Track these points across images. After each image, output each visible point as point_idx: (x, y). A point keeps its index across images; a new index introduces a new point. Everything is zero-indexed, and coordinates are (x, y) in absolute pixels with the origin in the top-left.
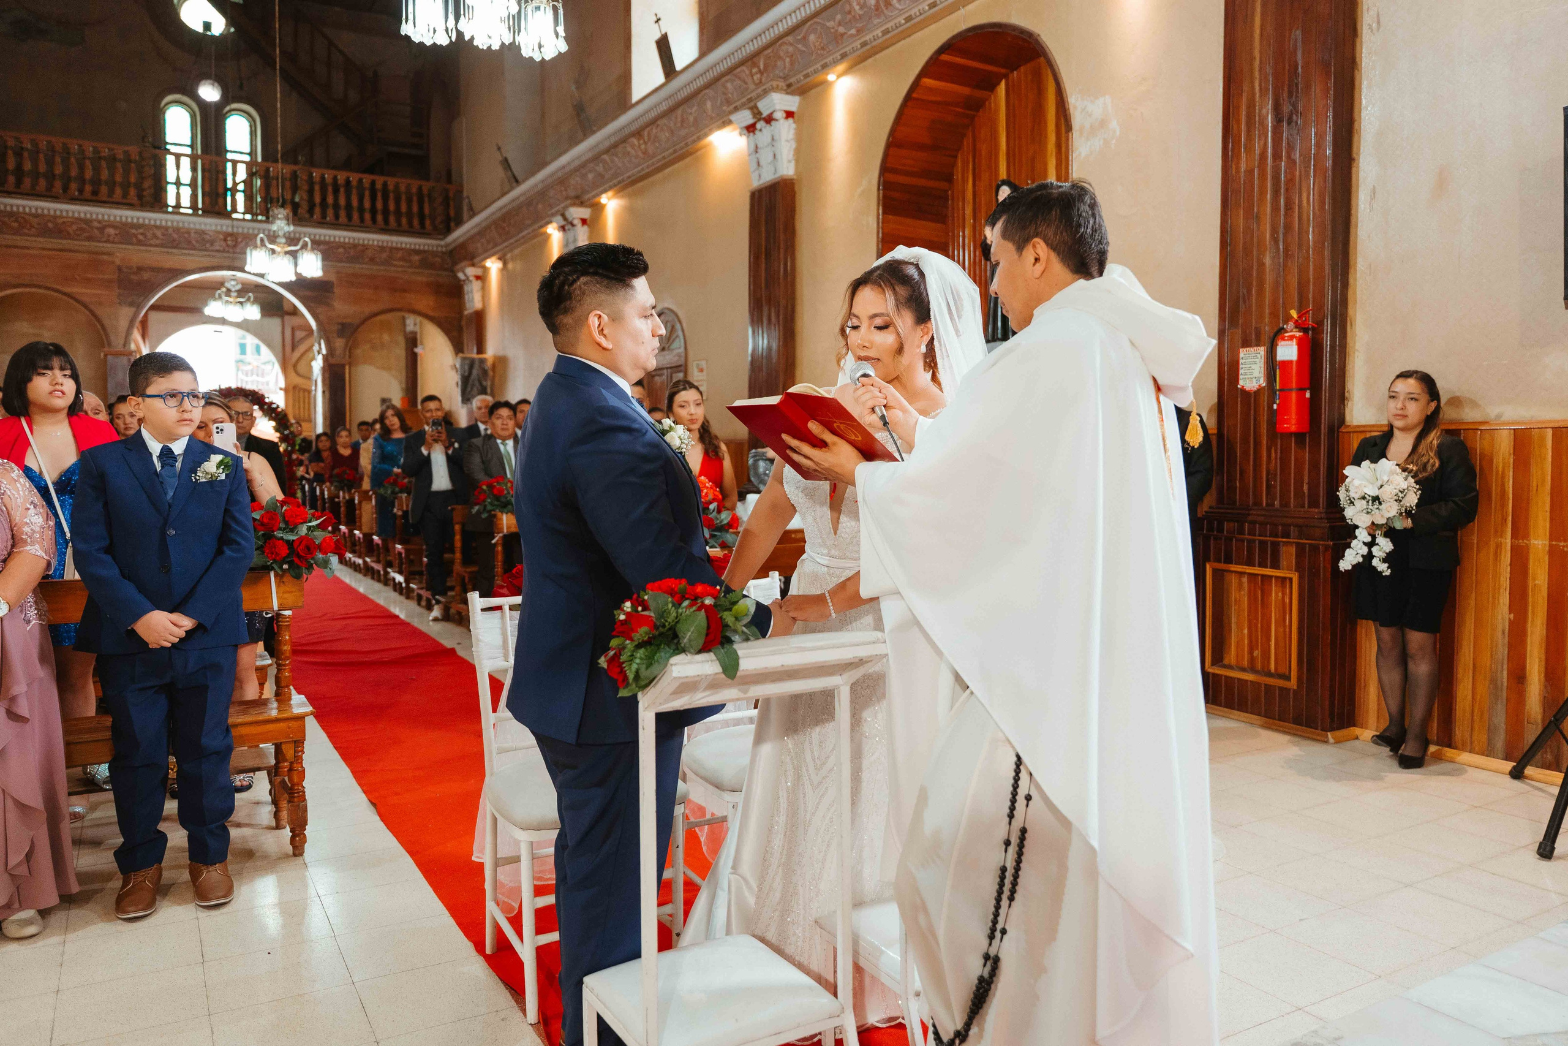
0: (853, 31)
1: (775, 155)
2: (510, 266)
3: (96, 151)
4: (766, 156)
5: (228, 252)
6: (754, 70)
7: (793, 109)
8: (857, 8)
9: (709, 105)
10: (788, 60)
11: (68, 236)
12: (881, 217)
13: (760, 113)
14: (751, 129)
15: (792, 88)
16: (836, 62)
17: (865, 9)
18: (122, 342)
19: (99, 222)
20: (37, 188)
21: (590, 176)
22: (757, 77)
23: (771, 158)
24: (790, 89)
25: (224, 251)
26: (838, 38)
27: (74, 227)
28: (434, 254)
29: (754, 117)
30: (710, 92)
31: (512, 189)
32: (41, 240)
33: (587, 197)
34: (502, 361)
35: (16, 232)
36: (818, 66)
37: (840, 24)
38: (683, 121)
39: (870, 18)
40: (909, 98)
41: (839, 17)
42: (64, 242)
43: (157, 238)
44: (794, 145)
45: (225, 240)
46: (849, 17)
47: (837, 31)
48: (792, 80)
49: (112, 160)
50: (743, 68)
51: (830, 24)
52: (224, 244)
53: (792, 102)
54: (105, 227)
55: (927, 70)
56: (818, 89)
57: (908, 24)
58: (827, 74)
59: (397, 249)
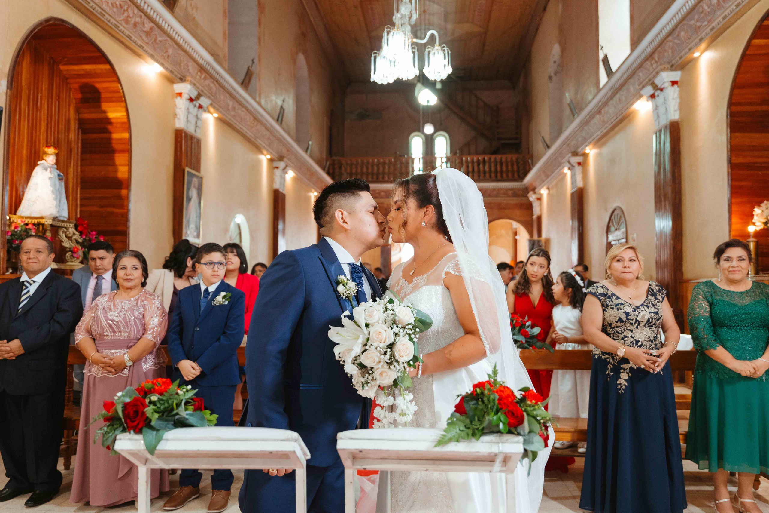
0: (706, 23)
1: (666, 109)
2: (551, 191)
3: (378, 161)
4: (662, 110)
6: (653, 62)
7: (677, 79)
8: (706, 8)
9: (632, 88)
10: (670, 51)
12: (729, 135)
13: (657, 86)
14: (653, 96)
15: (674, 67)
16: (697, 45)
17: (712, 7)
21: (580, 139)
22: (655, 65)
23: (664, 111)
24: (673, 68)
26: (697, 29)
28: (519, 190)
29: (654, 89)
30: (631, 81)
31: (546, 152)
33: (579, 150)
34: (548, 241)
36: (687, 50)
37: (697, 21)
38: (620, 100)
39: (715, 11)
40: (744, 56)
41: (696, 17)
44: (678, 100)
46: (702, 15)
47: (696, 25)
48: (673, 62)
49: (384, 163)
50: (648, 63)
51: (692, 22)
53: (676, 75)
55: (755, 35)
56: (691, 64)
57: (739, 8)
58: (694, 53)
59: (501, 189)
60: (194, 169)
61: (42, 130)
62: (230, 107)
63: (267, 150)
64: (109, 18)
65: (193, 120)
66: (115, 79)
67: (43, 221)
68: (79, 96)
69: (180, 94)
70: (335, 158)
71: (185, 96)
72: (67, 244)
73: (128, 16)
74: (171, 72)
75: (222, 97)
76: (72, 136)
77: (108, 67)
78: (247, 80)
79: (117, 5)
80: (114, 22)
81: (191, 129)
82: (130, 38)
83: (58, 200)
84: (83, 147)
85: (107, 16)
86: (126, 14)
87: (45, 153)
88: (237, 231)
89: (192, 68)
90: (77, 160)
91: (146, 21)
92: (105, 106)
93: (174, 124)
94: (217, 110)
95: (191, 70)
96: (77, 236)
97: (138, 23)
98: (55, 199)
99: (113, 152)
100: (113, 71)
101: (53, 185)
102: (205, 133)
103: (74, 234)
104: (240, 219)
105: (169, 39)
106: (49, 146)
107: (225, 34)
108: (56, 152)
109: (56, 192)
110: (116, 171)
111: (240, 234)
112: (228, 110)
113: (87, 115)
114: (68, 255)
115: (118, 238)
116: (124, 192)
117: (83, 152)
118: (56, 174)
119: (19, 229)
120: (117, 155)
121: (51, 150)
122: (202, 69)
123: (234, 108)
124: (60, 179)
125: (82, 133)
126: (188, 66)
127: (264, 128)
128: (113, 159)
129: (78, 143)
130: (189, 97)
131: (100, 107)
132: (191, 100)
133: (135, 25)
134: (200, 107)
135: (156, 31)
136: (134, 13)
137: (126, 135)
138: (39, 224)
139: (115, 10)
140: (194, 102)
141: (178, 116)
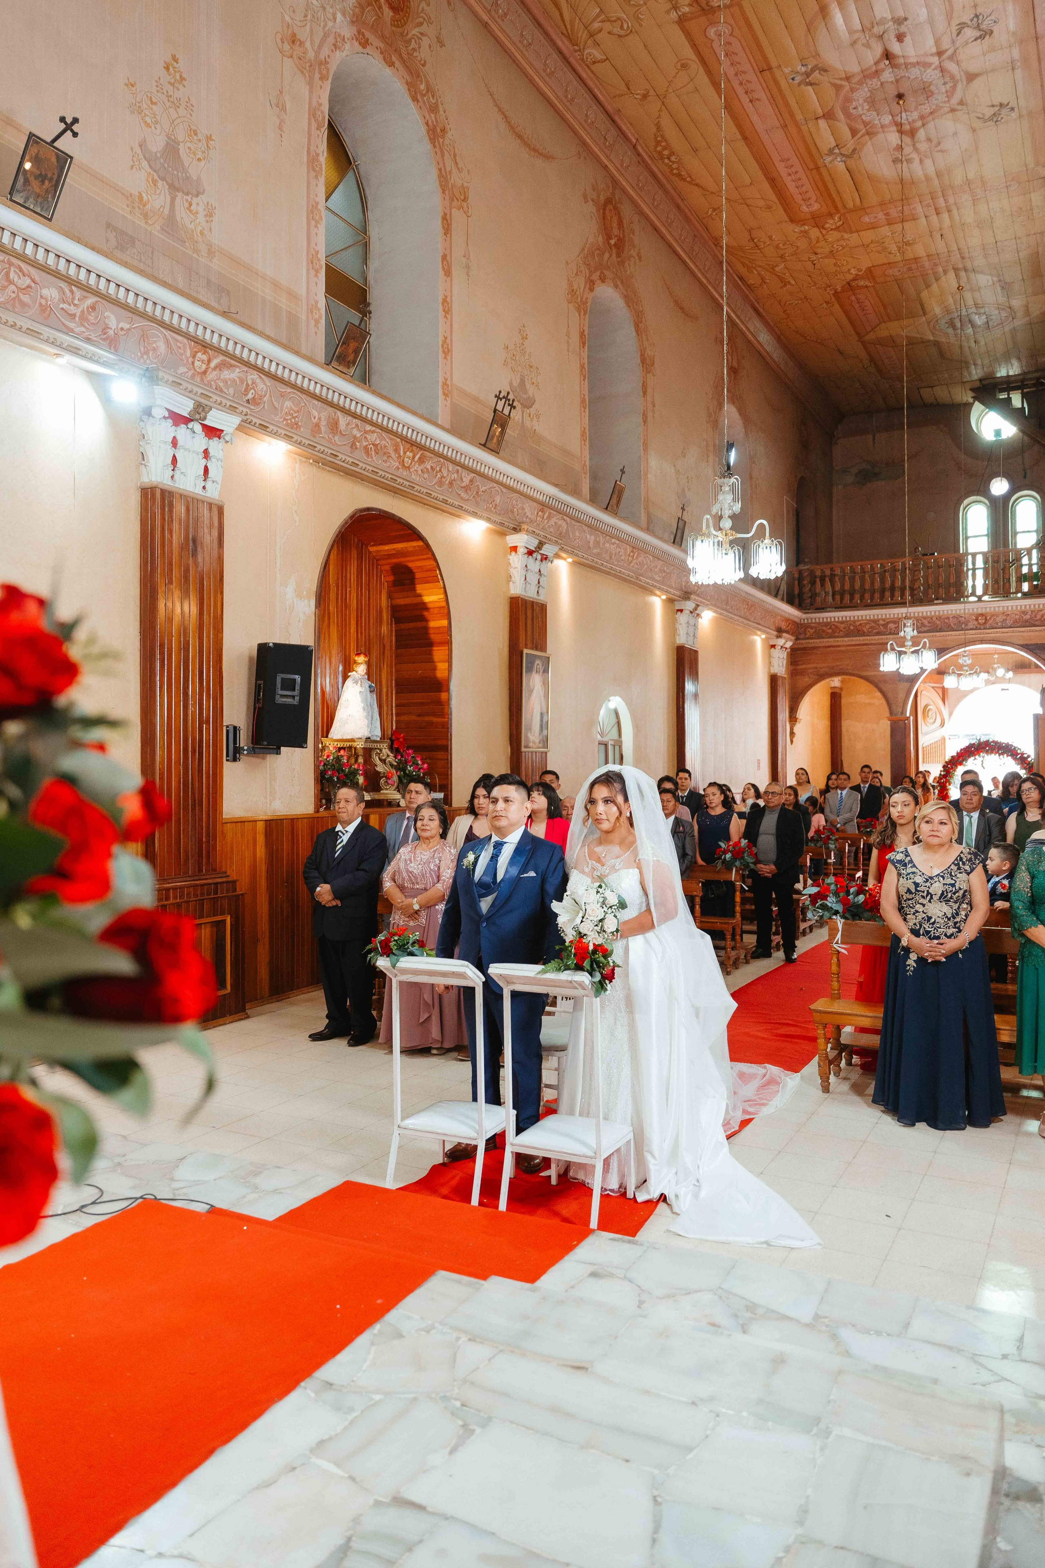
3: (882, 566)
5: (980, 629)
11: (863, 634)
18: (900, 710)
19: (884, 620)
20: (844, 602)
25: (976, 629)
27: (867, 627)
32: (846, 639)
35: (831, 636)
42: (862, 638)
43: (925, 626)
45: (977, 620)
49: (893, 570)
52: (976, 623)
54: (888, 623)
60: (537, 649)
61: (352, 631)
62: (591, 544)
63: (659, 589)
64: (419, 488)
65: (533, 578)
66: (430, 556)
67: (355, 744)
68: (391, 578)
69: (514, 549)
70: (802, 567)
71: (522, 550)
72: (380, 768)
73: (442, 477)
74: (502, 524)
75: (577, 534)
76: (385, 629)
77: (421, 543)
78: (614, 501)
79: (427, 469)
80: (426, 491)
81: (531, 594)
82: (445, 502)
83: (370, 718)
84: (396, 641)
85: (417, 487)
86: (439, 476)
87: (355, 662)
88: (614, 720)
89: (530, 509)
90: (391, 657)
91: (464, 473)
92: (420, 589)
93: (509, 590)
94: (571, 553)
95: (528, 514)
96: (391, 759)
97: (454, 480)
98: (367, 717)
99: (431, 644)
100: (428, 546)
101: (365, 700)
102: (554, 589)
103: (388, 756)
104: (615, 702)
105: (495, 485)
106: (358, 654)
107: (583, 434)
108: (367, 659)
109: (368, 708)
110: (435, 669)
111: (619, 724)
112: (589, 548)
113: (401, 601)
114: (382, 781)
115: (440, 755)
116: (444, 695)
117: (397, 647)
118: (367, 686)
119: (332, 758)
120: (435, 648)
121: (361, 659)
122: (543, 506)
123: (597, 543)
124: (371, 692)
125: (396, 624)
126: (523, 509)
127: (651, 558)
128: (430, 653)
129: (391, 636)
130: (526, 551)
131: (414, 589)
132: (530, 553)
133: (451, 483)
134: (545, 558)
135: (478, 480)
136: (449, 470)
137: (445, 623)
138: (350, 748)
139: (426, 476)
140: (535, 555)
141: (513, 579)
